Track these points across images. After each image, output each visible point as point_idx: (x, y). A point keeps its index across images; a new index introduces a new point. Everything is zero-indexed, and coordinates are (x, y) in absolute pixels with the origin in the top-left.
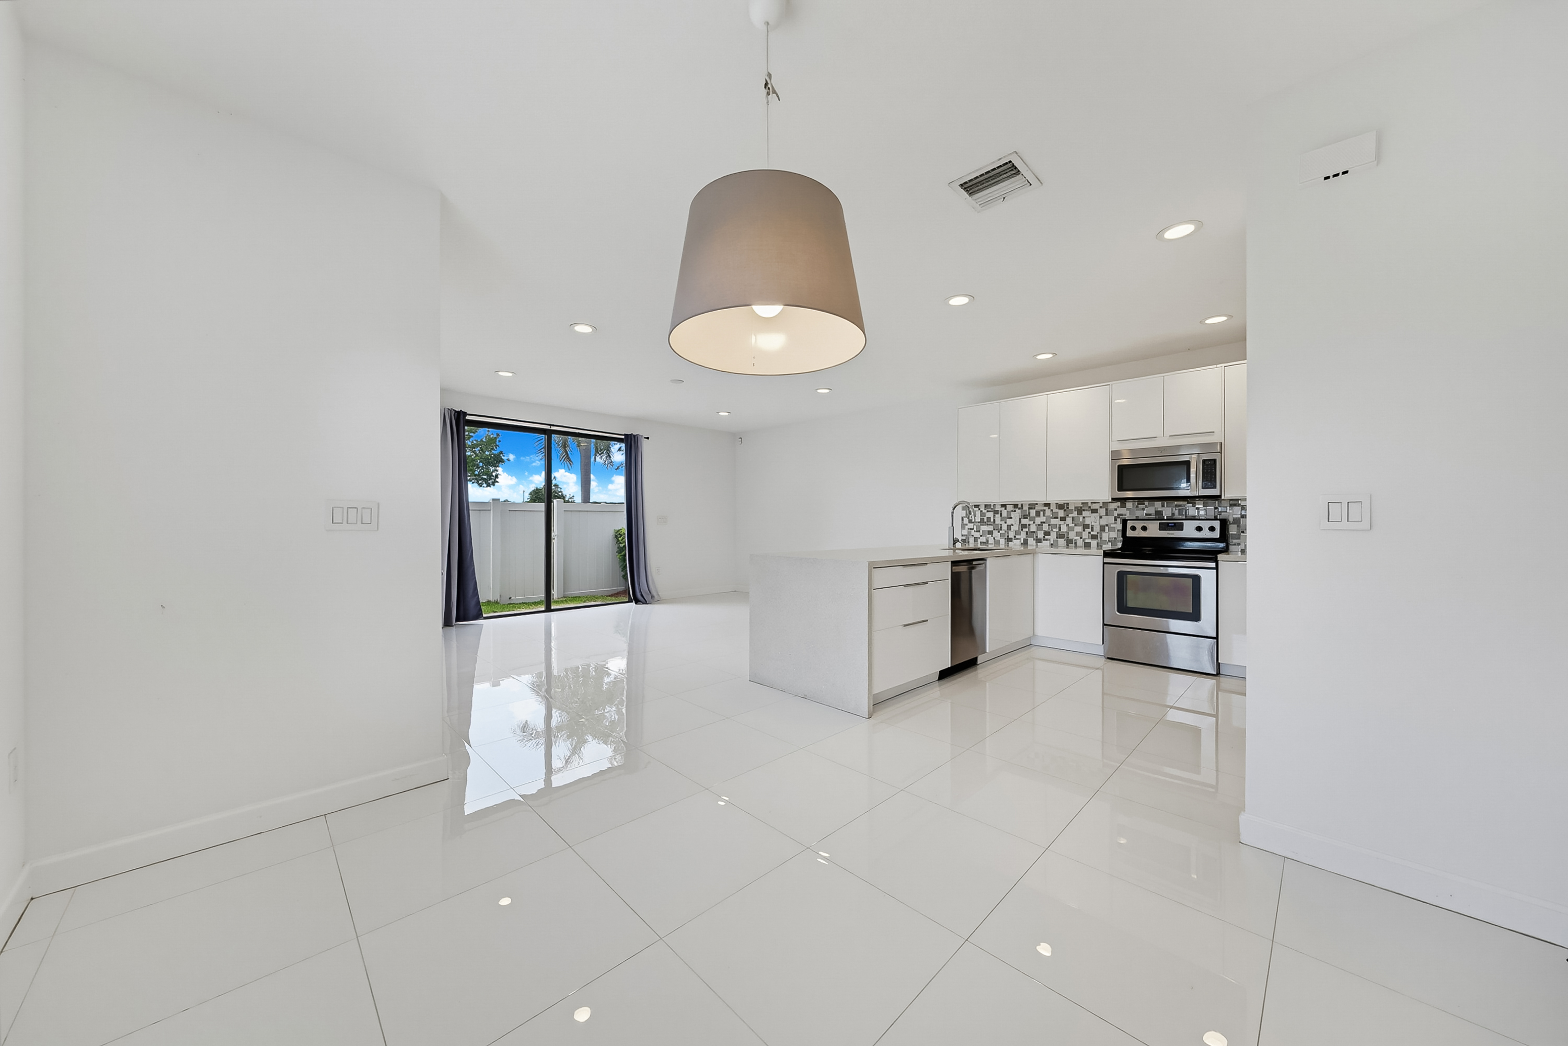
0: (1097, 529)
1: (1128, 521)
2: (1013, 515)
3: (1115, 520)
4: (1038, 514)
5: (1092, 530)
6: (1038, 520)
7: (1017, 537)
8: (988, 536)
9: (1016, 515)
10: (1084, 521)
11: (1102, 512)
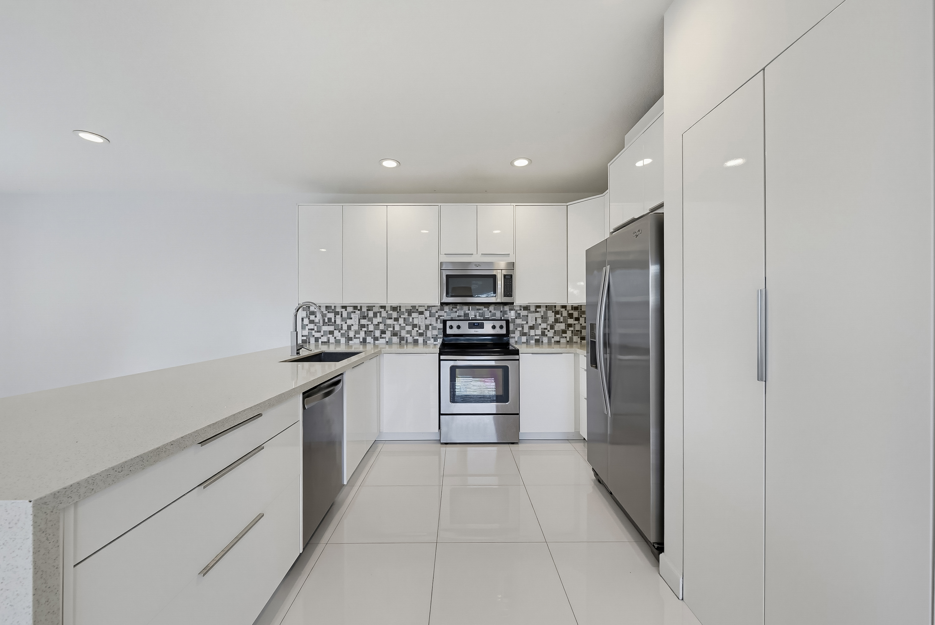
0: (423, 328)
1: (447, 322)
2: (353, 315)
3: (437, 320)
4: (375, 315)
5: (420, 329)
6: (375, 321)
7: (357, 336)
8: (329, 336)
9: (356, 316)
10: (413, 321)
11: (427, 314)
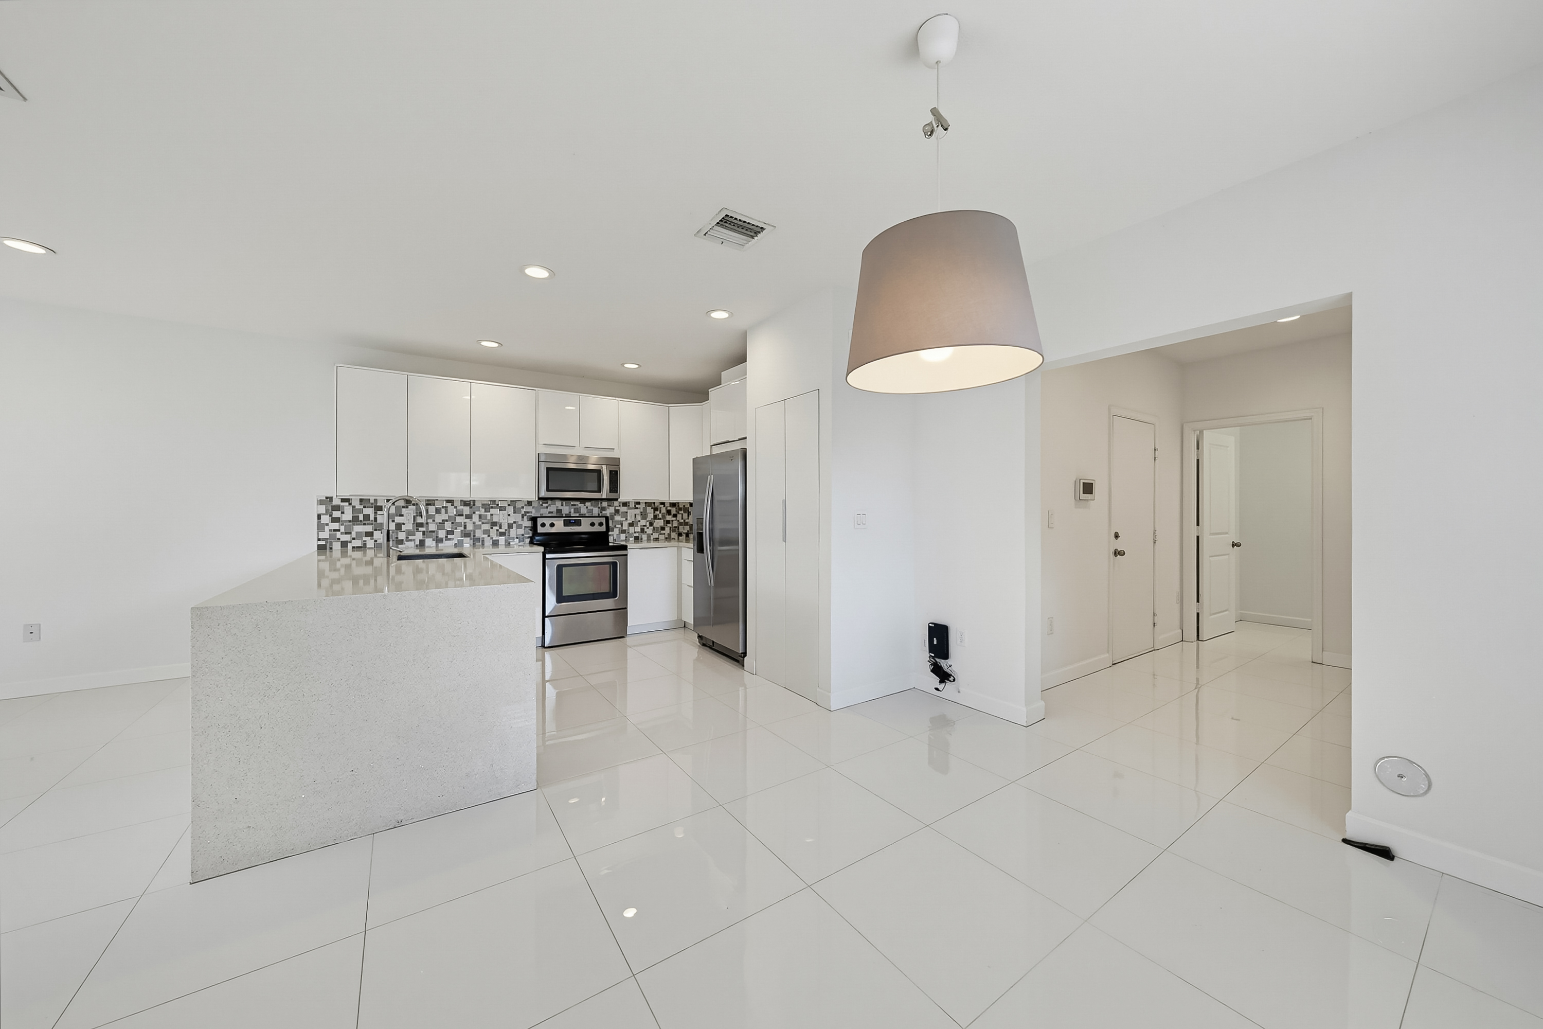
0: (505, 527)
1: (538, 519)
2: (404, 511)
3: (523, 517)
4: (438, 511)
5: (500, 528)
6: (439, 518)
7: (410, 538)
8: (365, 539)
9: (410, 512)
10: (492, 518)
11: (510, 510)
